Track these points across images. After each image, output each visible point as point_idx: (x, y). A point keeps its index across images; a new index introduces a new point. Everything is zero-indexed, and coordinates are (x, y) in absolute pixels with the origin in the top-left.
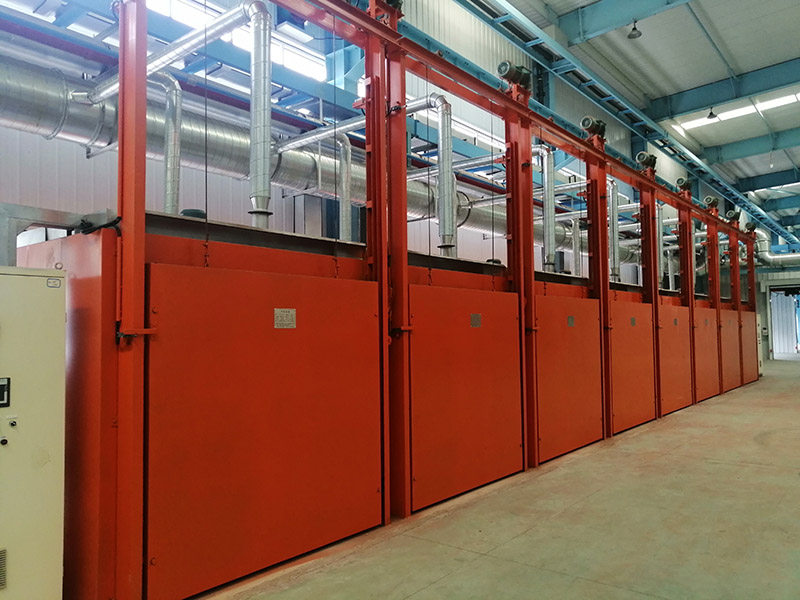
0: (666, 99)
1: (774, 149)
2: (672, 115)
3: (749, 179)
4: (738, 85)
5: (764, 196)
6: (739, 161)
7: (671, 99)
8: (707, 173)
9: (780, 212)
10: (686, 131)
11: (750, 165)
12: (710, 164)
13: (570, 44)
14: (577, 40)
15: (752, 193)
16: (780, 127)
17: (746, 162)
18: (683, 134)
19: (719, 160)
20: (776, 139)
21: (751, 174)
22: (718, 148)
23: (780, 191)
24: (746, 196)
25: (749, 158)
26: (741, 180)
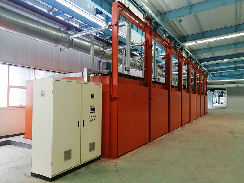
0: (184, 37)
1: (210, 52)
2: (185, 41)
3: (202, 59)
4: (203, 35)
5: (205, 64)
6: (200, 55)
7: (186, 37)
8: (193, 57)
9: (208, 68)
10: (188, 46)
11: (203, 56)
12: (193, 55)
13: (163, 22)
14: (165, 21)
15: (202, 63)
16: (212, 46)
17: (202, 55)
18: (187, 46)
19: (195, 54)
20: (210, 49)
21: (202, 58)
22: (195, 51)
23: (209, 63)
24: (201, 64)
25: (203, 54)
26: (200, 59)
